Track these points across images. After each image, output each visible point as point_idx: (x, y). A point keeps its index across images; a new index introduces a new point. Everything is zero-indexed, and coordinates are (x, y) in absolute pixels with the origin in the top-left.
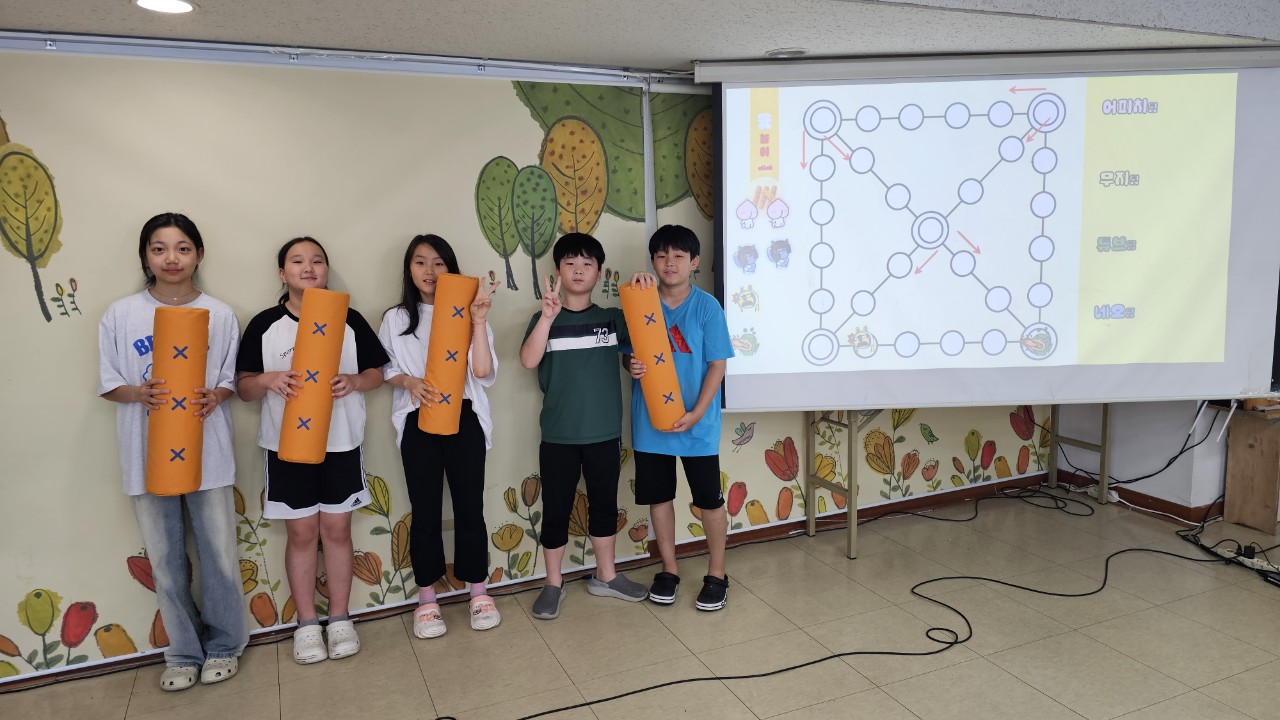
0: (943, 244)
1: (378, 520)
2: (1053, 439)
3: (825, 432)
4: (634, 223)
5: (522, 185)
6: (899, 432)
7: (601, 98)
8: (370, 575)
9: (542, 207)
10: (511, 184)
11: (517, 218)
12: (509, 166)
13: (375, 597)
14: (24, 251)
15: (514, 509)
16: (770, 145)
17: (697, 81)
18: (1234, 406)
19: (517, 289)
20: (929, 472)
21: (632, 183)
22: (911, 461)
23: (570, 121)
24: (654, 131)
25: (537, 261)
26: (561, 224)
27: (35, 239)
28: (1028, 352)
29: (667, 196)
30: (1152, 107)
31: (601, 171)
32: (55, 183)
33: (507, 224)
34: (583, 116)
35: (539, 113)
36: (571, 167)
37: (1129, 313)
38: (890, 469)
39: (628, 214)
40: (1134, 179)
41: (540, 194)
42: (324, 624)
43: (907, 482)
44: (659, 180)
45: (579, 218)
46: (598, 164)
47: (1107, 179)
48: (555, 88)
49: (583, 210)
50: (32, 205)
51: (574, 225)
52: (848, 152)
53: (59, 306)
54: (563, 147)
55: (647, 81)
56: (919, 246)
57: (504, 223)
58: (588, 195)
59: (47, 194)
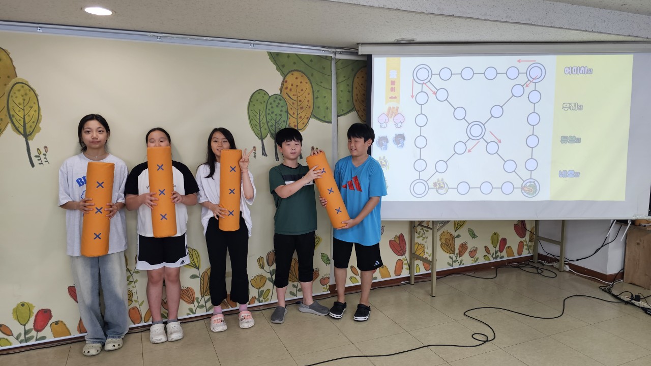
0: (482, 138)
1: (194, 271)
2: (536, 238)
3: (420, 232)
4: (326, 124)
5: (271, 104)
6: (458, 233)
7: (311, 61)
8: (189, 299)
9: (281, 115)
10: (265, 103)
11: (268, 120)
12: (265, 94)
13: (191, 310)
14: (22, 131)
15: (262, 267)
16: (396, 86)
17: (360, 53)
18: (630, 223)
19: (267, 156)
20: (473, 253)
21: (325, 104)
22: (463, 247)
23: (296, 72)
24: (337, 78)
26: (290, 124)
27: (28, 126)
28: (525, 193)
29: (343, 110)
30: (590, 71)
31: (310, 97)
32: (39, 98)
33: (263, 123)
34: (302, 69)
35: (280, 68)
36: (295, 95)
37: (577, 174)
38: (453, 251)
39: (324, 119)
40: (580, 107)
41: (280, 108)
42: (166, 323)
43: (461, 258)
44: (339, 102)
45: (299, 120)
46: (309, 94)
47: (567, 107)
48: (289, 55)
49: (301, 117)
50: (27, 109)
51: (296, 124)
52: (435, 90)
53: (39, 160)
54: (292, 85)
55: (335, 53)
56: (470, 138)
57: (261, 123)
58: (303, 109)
59: (34, 103)
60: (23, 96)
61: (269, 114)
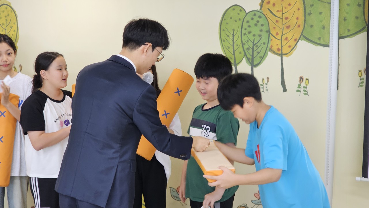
4: (322, 47)
5: (248, 22)
9: (260, 36)
11: (244, 42)
12: (241, 10)
21: (321, 21)
25: (254, 69)
26: (272, 46)
29: (349, 30)
31: (301, 13)
33: (237, 45)
36: (280, 11)
39: (318, 42)
41: (259, 27)
44: (342, 20)
45: (284, 43)
46: (299, 9)
49: (287, 38)
50: (8, 29)
51: (280, 47)
57: (235, 44)
58: (290, 29)
59: (14, 23)
60: (6, 17)
61: (245, 34)
